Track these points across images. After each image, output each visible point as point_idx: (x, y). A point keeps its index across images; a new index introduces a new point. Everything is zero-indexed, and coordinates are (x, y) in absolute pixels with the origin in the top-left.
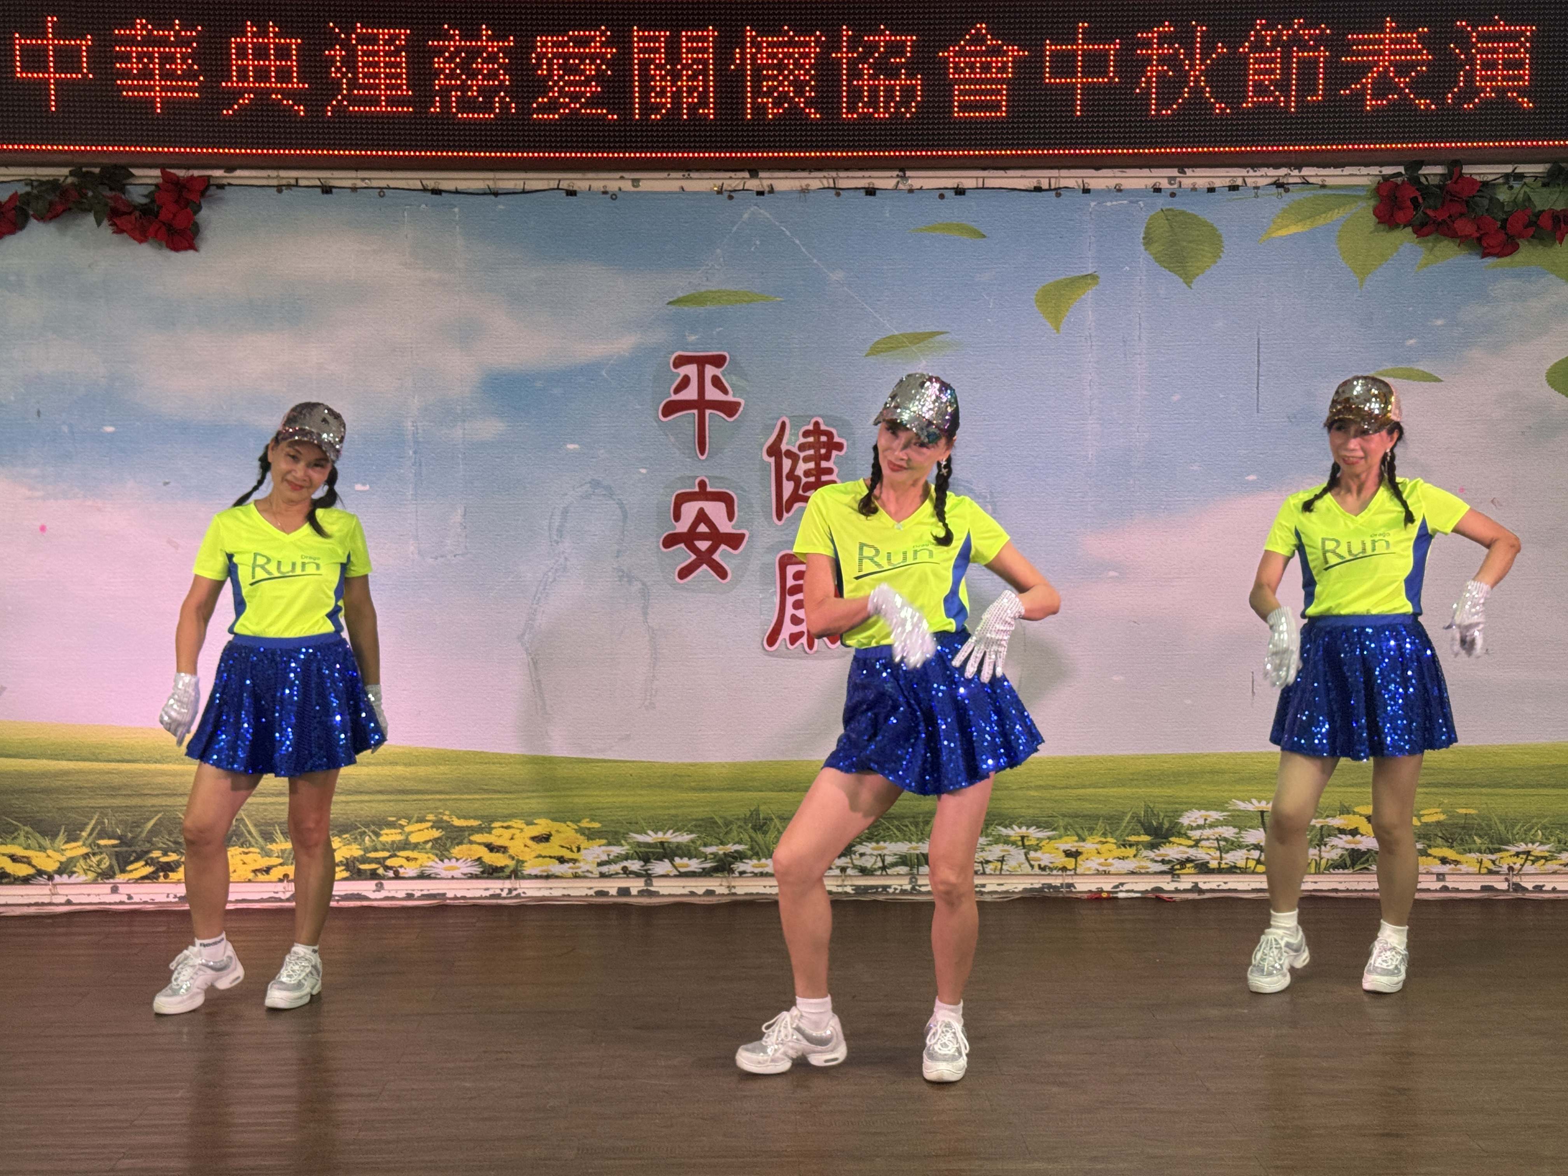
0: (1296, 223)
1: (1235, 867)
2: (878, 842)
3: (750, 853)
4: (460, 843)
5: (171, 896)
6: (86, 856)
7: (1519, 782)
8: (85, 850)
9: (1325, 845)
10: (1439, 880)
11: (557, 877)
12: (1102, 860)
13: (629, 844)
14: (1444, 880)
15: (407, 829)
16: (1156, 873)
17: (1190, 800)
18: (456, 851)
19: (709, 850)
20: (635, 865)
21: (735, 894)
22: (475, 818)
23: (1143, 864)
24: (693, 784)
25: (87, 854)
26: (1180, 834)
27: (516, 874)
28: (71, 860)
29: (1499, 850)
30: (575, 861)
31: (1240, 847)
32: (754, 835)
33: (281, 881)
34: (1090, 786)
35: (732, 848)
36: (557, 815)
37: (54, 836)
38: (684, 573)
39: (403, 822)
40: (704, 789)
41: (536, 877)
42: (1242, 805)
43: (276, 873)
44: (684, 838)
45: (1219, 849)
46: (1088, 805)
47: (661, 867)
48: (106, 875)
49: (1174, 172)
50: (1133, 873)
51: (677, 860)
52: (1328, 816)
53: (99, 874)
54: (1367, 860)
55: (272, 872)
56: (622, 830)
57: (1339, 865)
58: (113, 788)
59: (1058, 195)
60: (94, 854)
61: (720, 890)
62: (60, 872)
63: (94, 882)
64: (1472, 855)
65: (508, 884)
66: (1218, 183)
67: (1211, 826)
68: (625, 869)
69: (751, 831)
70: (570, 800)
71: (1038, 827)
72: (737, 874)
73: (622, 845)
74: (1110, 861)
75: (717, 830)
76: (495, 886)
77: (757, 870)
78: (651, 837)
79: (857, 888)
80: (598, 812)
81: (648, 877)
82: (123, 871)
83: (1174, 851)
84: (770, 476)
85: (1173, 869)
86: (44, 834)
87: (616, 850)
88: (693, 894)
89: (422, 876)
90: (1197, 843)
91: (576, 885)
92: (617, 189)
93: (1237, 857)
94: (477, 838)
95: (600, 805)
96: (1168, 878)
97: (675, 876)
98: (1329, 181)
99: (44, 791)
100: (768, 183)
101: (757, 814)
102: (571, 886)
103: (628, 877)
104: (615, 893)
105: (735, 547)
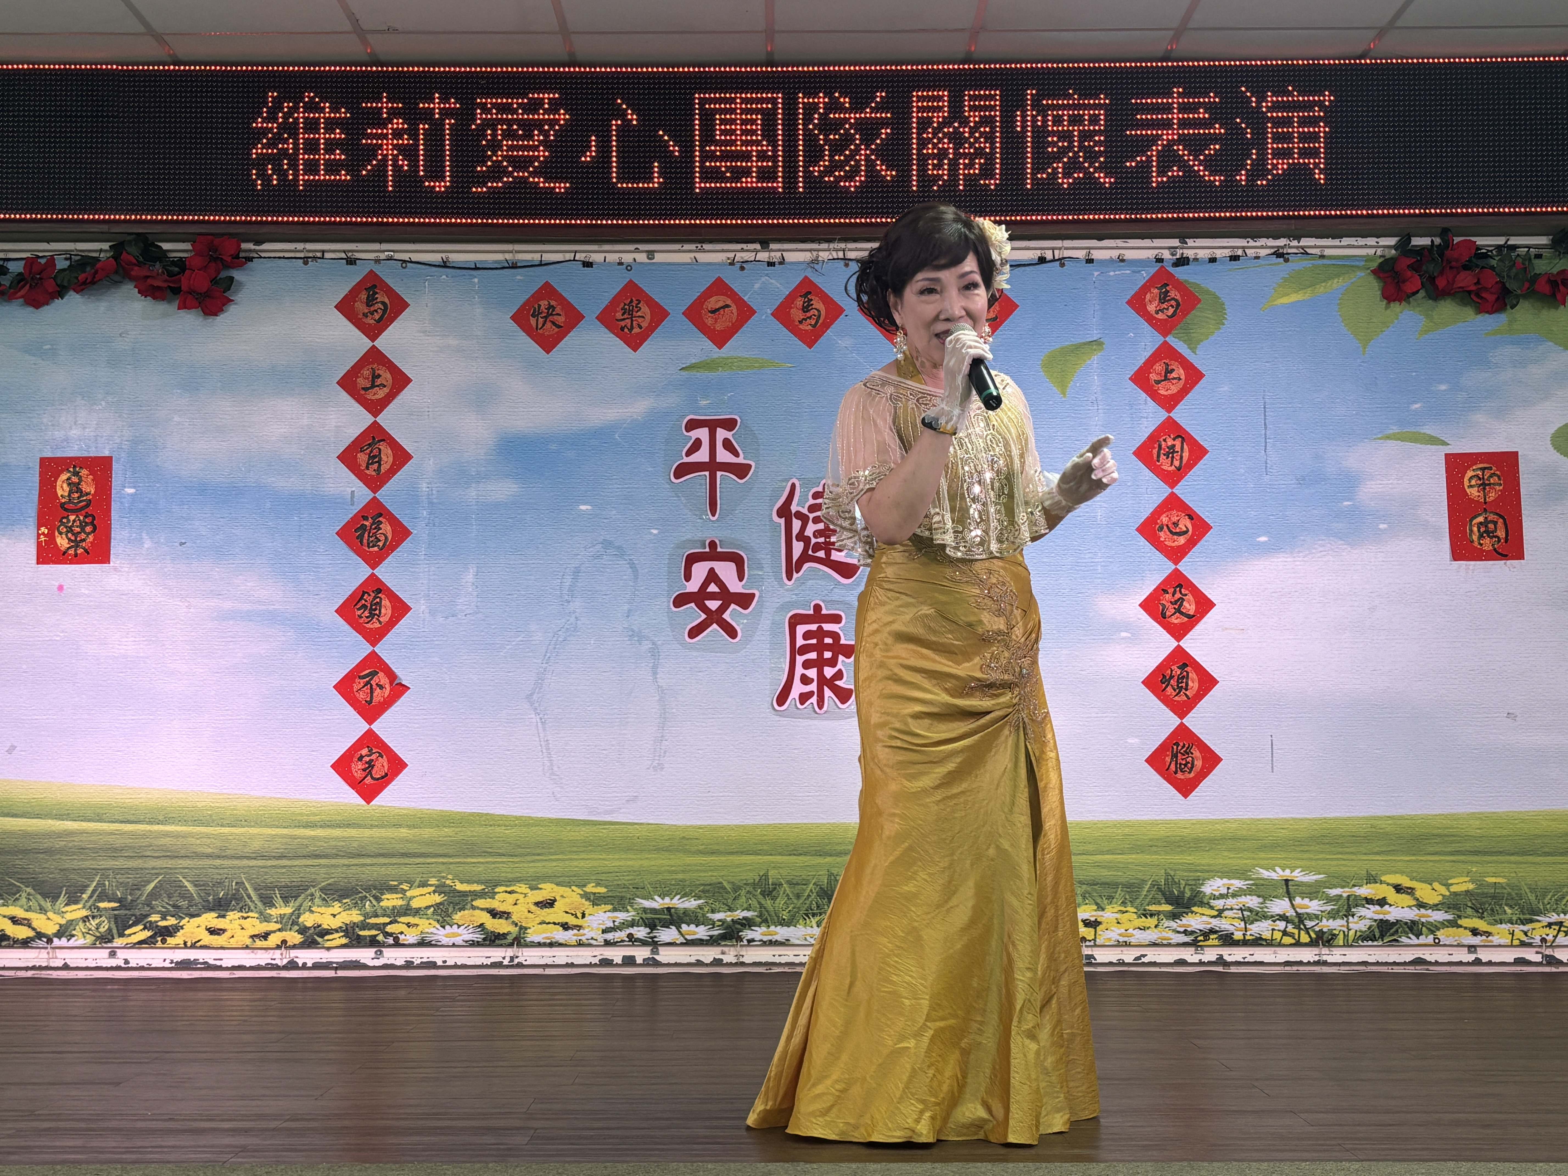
0: (1296, 292)
1: (1261, 939)
3: (758, 920)
4: (463, 909)
5: (168, 961)
6: (85, 919)
7: (1547, 850)
8: (85, 913)
9: (1353, 916)
10: (1470, 952)
11: (561, 945)
12: (1123, 931)
13: (635, 909)
14: (1475, 952)
15: (408, 894)
16: (1179, 945)
17: (1212, 868)
18: (458, 917)
19: (717, 916)
20: (641, 932)
21: (743, 964)
22: (478, 882)
23: (1164, 934)
24: (701, 847)
25: (87, 917)
26: (1202, 904)
27: (519, 941)
28: (71, 922)
29: (1532, 921)
30: (579, 927)
31: (1265, 917)
32: (763, 902)
33: (278, 947)
34: (1110, 852)
35: (740, 914)
36: (561, 879)
37: (55, 898)
38: (694, 632)
39: (405, 886)
40: (713, 853)
41: (540, 945)
42: (1265, 874)
43: (274, 939)
44: (692, 904)
45: (1243, 919)
46: (1105, 873)
47: (667, 934)
48: (104, 939)
49: (1175, 242)
50: (1154, 945)
51: (684, 927)
52: (1354, 886)
53: (98, 938)
54: (1397, 931)
55: (270, 937)
56: (628, 896)
57: (1367, 937)
58: (116, 850)
59: (1062, 265)
60: (93, 917)
61: (727, 959)
62: (59, 934)
63: (93, 946)
64: (1504, 926)
65: (510, 952)
66: (1219, 253)
67: (1234, 896)
68: (630, 936)
69: (760, 897)
70: (575, 863)
72: (745, 943)
73: (628, 911)
74: (1130, 931)
75: (727, 896)
76: (497, 954)
77: (765, 938)
78: (658, 903)
80: (604, 876)
81: (654, 944)
82: (121, 935)
83: (1196, 921)
84: (780, 536)
85: (1197, 940)
86: (45, 896)
87: (621, 916)
88: (699, 963)
89: (423, 943)
90: (1220, 913)
91: (580, 953)
92: (631, 260)
93: (1262, 928)
94: (479, 903)
95: (606, 869)
96: (1192, 950)
97: (682, 944)
98: (1327, 252)
99: (45, 852)
100: (779, 254)
101: (767, 879)
102: (575, 954)
103: (633, 945)
104: (620, 962)
105: (745, 607)
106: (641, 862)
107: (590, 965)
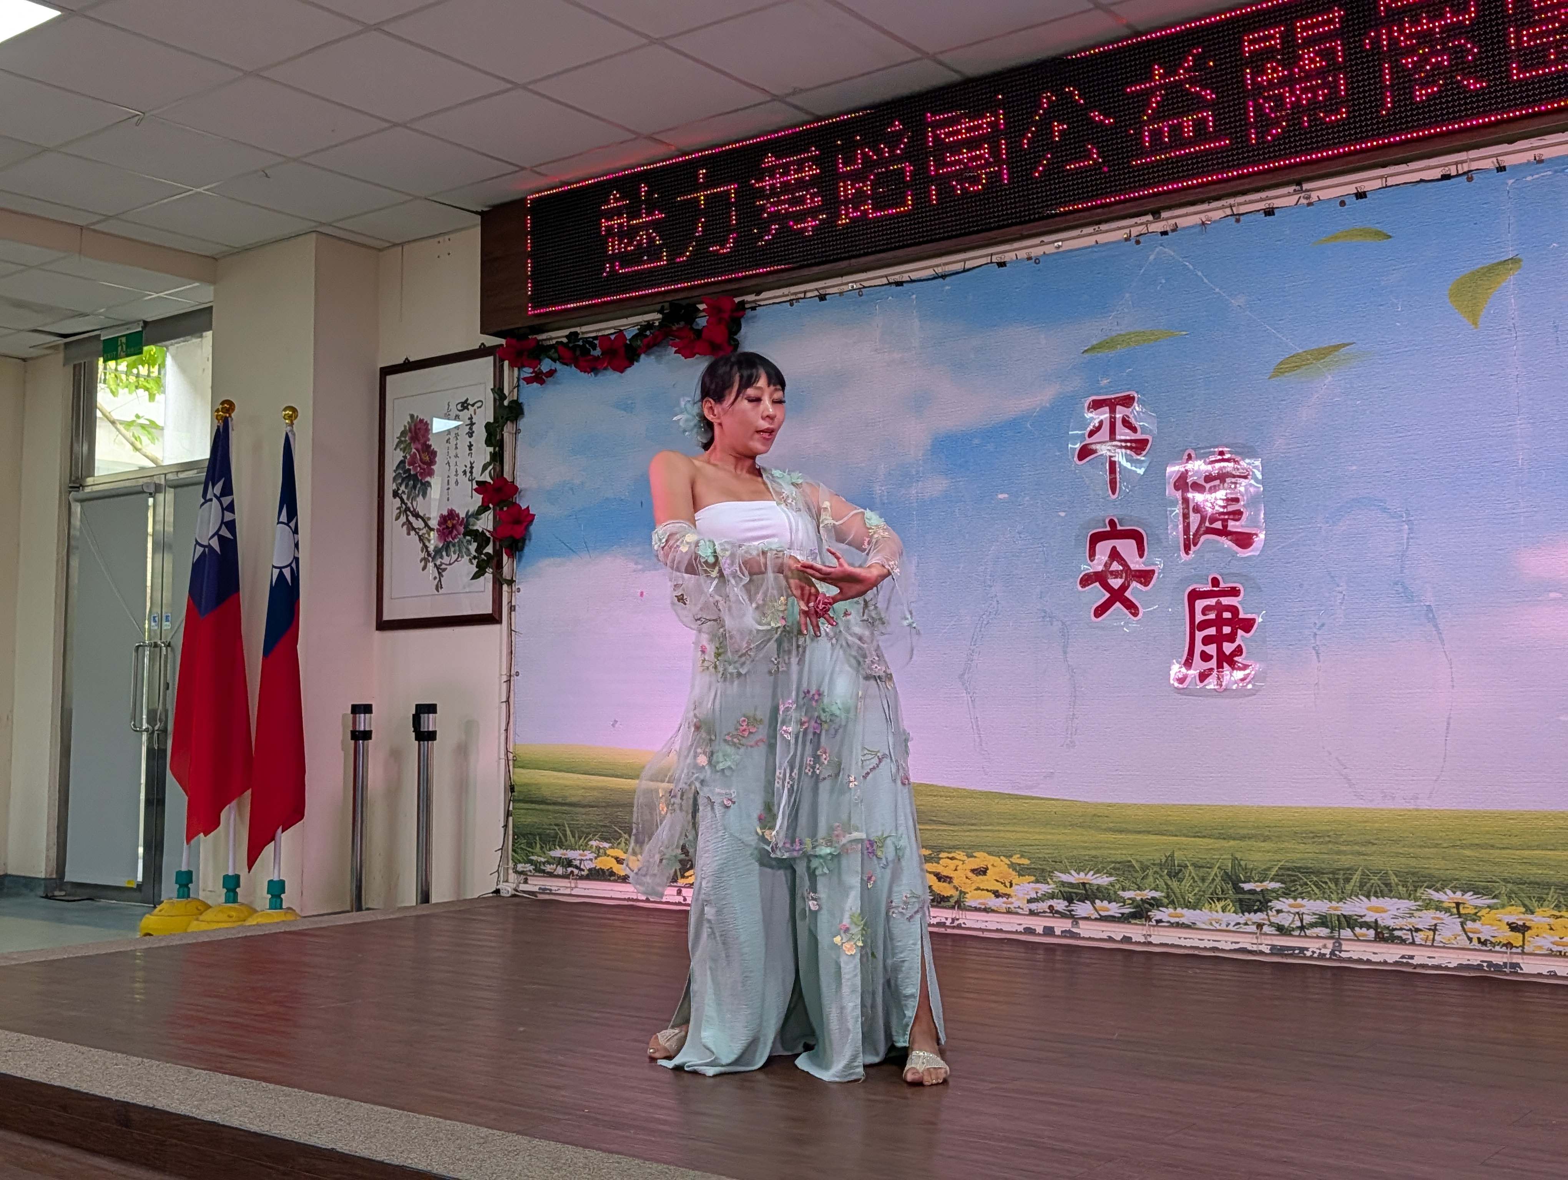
2: (1295, 898)
3: (1166, 901)
11: (992, 911)
12: (1557, 938)
13: (1055, 883)
19: (1127, 895)
20: (1060, 905)
21: (1150, 943)
24: (1111, 825)
27: (959, 905)
30: (1007, 896)
32: (1169, 882)
34: (1537, 847)
35: (1148, 894)
36: (992, 849)
38: (1100, 611)
40: (1122, 831)
41: (976, 909)
44: (1104, 880)
46: (1536, 870)
47: (1083, 909)
51: (1098, 903)
56: (1049, 869)
59: (1468, 179)
61: (1136, 937)
65: (952, 914)
68: (1051, 908)
69: (1167, 877)
70: (1003, 835)
71: (1474, 894)
72: (1154, 923)
73: (1048, 883)
75: (1136, 875)
76: (941, 915)
77: (1173, 920)
78: (1074, 877)
79: (1273, 947)
80: (1027, 849)
81: (1073, 918)
84: (1177, 510)
87: (1043, 888)
88: (1110, 939)
92: (1039, 254)
95: (1029, 842)
97: (1096, 919)
100: (1172, 222)
101: (1173, 860)
102: (1007, 921)
103: (1054, 917)
104: (1041, 932)
105: (1146, 584)
106: (1059, 837)
107: (1016, 932)
